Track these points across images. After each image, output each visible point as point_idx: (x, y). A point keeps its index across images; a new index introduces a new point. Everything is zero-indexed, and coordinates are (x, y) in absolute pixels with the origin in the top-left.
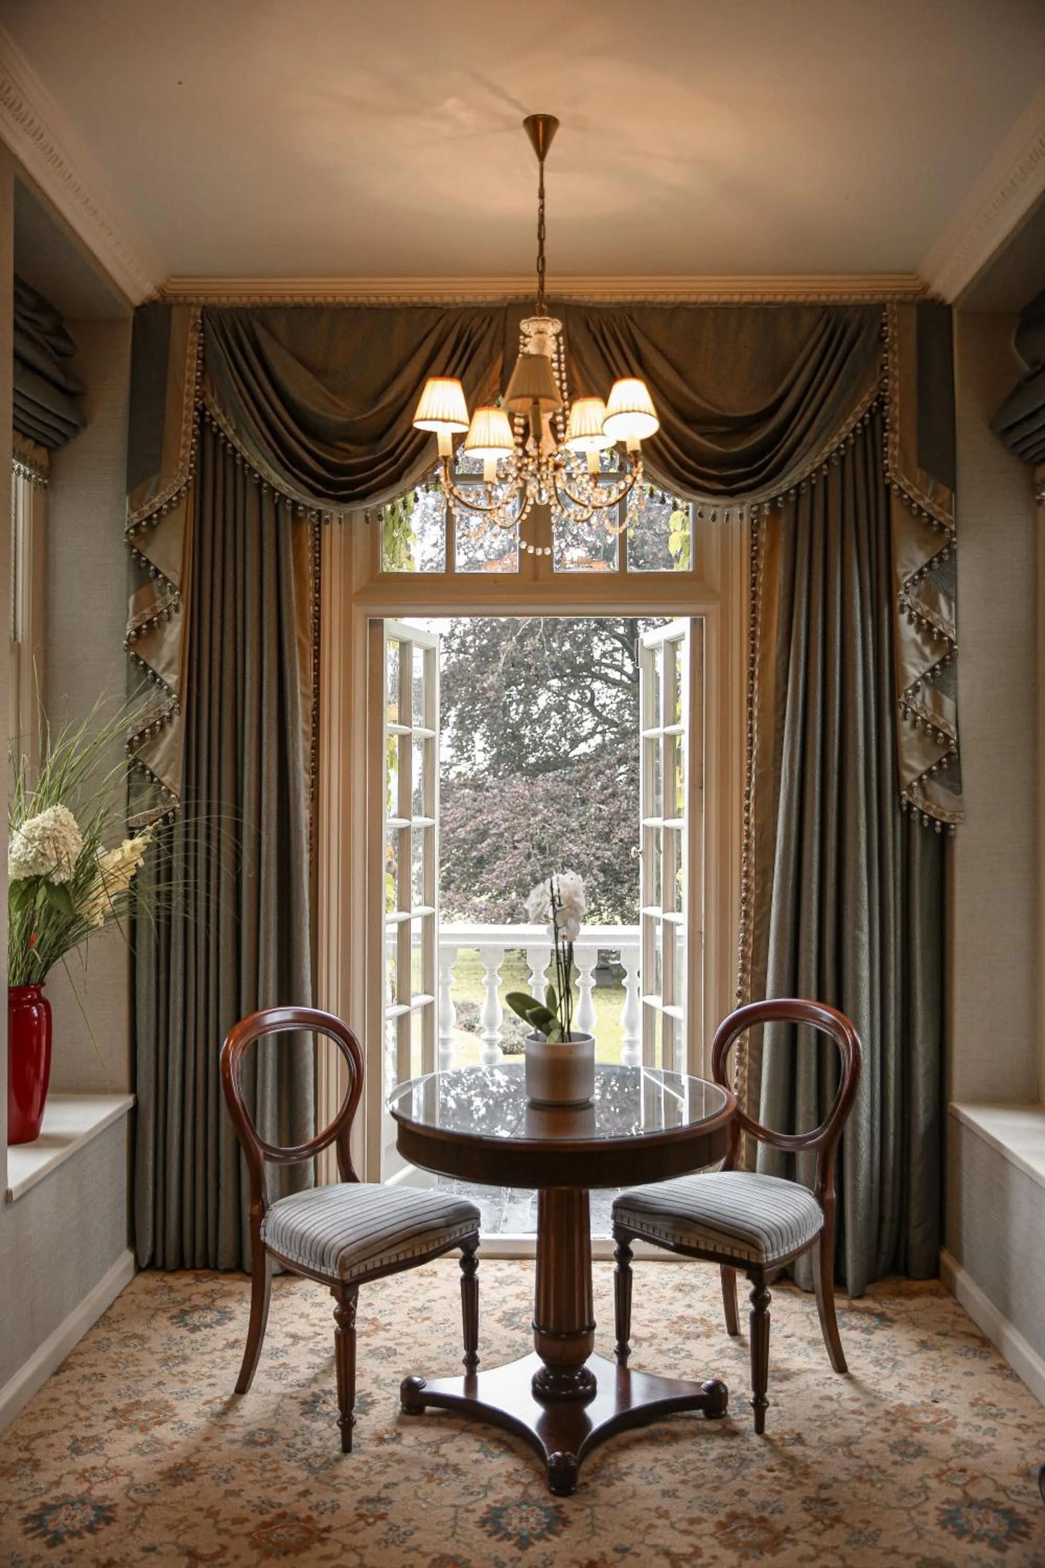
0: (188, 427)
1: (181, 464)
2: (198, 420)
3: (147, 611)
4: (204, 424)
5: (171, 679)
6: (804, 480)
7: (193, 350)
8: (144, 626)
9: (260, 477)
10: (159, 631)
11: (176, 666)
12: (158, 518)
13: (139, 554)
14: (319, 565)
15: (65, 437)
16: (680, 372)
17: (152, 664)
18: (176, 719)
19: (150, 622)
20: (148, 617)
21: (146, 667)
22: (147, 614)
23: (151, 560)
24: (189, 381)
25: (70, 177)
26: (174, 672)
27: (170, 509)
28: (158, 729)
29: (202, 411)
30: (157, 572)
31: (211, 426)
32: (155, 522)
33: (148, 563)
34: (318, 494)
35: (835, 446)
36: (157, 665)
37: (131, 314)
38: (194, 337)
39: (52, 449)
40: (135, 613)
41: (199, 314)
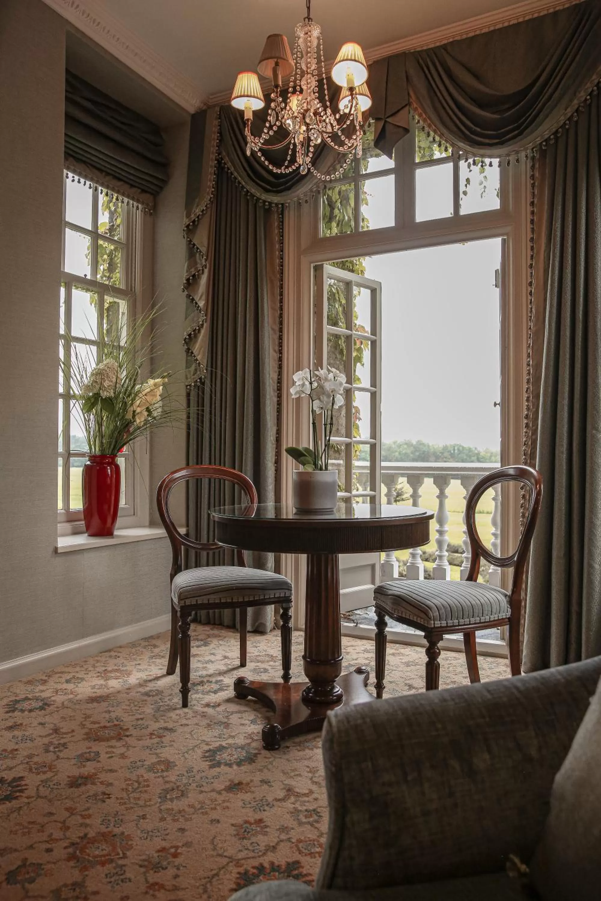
0: (212, 170)
1: (208, 190)
2: (217, 165)
3: (193, 270)
4: (220, 167)
5: (201, 304)
6: (561, 127)
7: (216, 129)
8: (191, 278)
9: (247, 190)
10: (198, 280)
11: (204, 297)
12: (198, 221)
13: (191, 241)
14: (282, 236)
15: (161, 188)
16: (476, 76)
17: (195, 298)
18: (205, 324)
19: (194, 276)
20: (193, 273)
21: (193, 299)
22: (193, 271)
23: (196, 243)
24: (213, 146)
25: (109, 31)
26: (203, 300)
27: (203, 215)
28: (197, 331)
29: (219, 162)
30: (198, 248)
31: (224, 168)
32: (196, 223)
33: (194, 245)
34: (267, 191)
35: (583, 99)
36: (197, 298)
37: (189, 119)
38: (216, 122)
39: (155, 195)
40: (187, 272)
41: (218, 110)
